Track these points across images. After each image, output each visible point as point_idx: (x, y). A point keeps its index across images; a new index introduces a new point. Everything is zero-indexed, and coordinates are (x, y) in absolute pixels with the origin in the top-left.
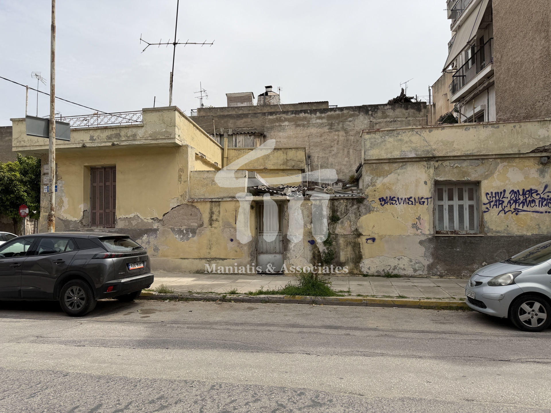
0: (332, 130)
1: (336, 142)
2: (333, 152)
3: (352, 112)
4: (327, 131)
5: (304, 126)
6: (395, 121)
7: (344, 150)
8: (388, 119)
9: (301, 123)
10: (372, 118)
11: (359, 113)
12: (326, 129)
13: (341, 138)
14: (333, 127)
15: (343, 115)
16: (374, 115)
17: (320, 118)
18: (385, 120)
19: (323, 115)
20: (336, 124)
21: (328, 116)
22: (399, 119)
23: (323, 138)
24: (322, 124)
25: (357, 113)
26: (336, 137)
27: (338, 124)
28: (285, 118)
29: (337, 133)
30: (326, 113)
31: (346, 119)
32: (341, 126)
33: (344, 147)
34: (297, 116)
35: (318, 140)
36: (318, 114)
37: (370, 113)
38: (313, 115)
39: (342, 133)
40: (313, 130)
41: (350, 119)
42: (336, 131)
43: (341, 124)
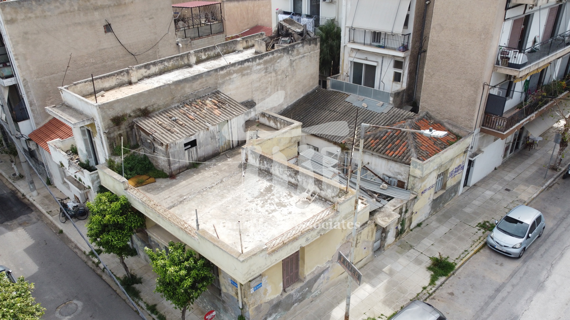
0: (267, 73)
1: (269, 83)
2: (268, 93)
3: (280, 55)
4: (264, 75)
5: (247, 74)
6: (304, 57)
7: (275, 88)
8: (300, 56)
9: (245, 72)
10: (291, 56)
11: (284, 54)
12: (263, 73)
13: (273, 79)
14: (268, 70)
15: (274, 57)
16: (292, 54)
17: (259, 64)
18: (299, 57)
19: (261, 61)
20: (270, 67)
21: (264, 61)
22: (306, 54)
23: (261, 82)
24: (260, 69)
25: (282, 54)
26: (270, 79)
27: (271, 67)
28: (234, 71)
29: (270, 75)
30: (262, 59)
31: (276, 61)
32: (272, 68)
33: (275, 86)
34: (243, 66)
35: (258, 84)
36: (258, 61)
37: (290, 52)
38: (254, 63)
39: (273, 74)
40: (254, 77)
41: (278, 61)
42: (269, 74)
43: (273, 66)
